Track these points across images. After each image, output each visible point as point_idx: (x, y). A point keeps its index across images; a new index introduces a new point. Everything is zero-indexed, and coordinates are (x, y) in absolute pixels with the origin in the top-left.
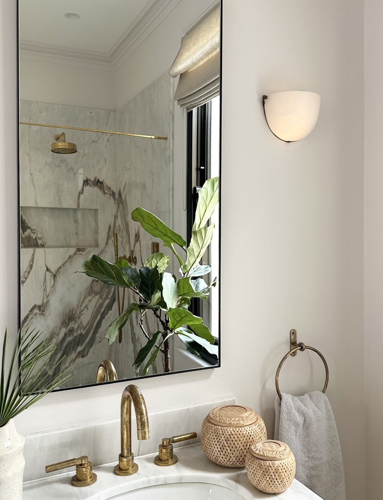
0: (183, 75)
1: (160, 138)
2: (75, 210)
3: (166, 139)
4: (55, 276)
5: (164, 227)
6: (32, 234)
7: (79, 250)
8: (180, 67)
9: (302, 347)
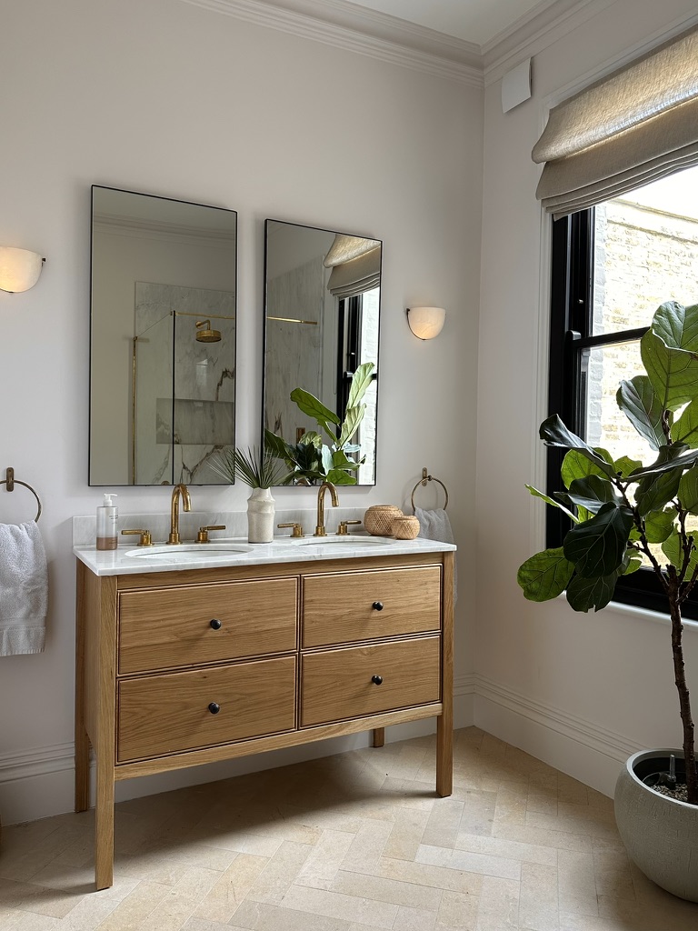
0: (336, 268)
1: (307, 322)
2: (212, 402)
3: (316, 323)
4: (192, 474)
5: (321, 406)
6: (166, 431)
7: (216, 447)
8: (335, 261)
9: (430, 478)
